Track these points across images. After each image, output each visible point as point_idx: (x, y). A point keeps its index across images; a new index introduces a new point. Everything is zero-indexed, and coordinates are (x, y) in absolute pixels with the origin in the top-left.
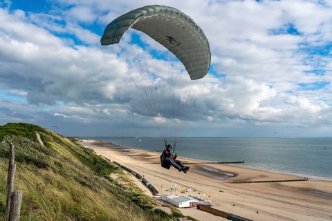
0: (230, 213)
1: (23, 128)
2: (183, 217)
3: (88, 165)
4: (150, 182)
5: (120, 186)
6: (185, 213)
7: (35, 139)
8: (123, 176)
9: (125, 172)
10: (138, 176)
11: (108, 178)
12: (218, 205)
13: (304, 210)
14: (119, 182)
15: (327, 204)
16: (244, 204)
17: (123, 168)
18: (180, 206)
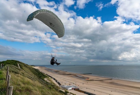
0: (85, 91)
1: (13, 62)
2: (69, 93)
3: (36, 75)
4: (58, 81)
5: (47, 82)
6: (70, 91)
7: (17, 66)
8: (49, 79)
9: (50, 78)
10: (54, 79)
11: (43, 80)
12: (82, 89)
13: (110, 90)
14: (47, 81)
15: (118, 87)
16: (90, 88)
17: (49, 76)
18: (68, 89)
